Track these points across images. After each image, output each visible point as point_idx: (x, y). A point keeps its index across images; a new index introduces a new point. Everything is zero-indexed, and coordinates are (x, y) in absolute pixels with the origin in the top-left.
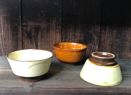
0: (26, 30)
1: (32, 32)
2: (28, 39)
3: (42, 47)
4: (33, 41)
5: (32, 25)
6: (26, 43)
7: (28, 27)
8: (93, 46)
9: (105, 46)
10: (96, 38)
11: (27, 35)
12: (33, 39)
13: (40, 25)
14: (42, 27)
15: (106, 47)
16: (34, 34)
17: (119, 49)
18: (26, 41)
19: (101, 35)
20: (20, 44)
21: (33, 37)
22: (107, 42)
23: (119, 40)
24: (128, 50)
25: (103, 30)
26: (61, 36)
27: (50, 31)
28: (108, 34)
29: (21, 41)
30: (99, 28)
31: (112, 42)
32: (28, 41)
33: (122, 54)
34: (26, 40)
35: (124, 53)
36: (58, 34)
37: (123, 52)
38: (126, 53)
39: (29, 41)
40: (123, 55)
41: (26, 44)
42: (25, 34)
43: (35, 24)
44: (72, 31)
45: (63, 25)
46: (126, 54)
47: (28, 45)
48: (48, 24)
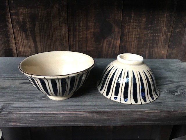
0: (17, 20)
1: (27, 23)
2: (22, 33)
3: (42, 43)
4: (29, 35)
5: (26, 13)
6: (19, 39)
7: (19, 16)
8: (113, 40)
9: (129, 41)
10: (117, 29)
11: (19, 27)
12: (28, 33)
13: (36, 12)
14: (39, 14)
15: (131, 41)
16: (29, 26)
17: (150, 43)
18: (20, 36)
19: (124, 25)
20: (12, 41)
21: (29, 30)
22: (132, 35)
23: (149, 31)
24: (161, 45)
25: (127, 18)
26: (67, 28)
27: (52, 20)
28: (133, 23)
29: (13, 36)
30: (120, 15)
31: (139, 35)
32: (22, 36)
33: (153, 50)
34: (19, 34)
35: (156, 50)
36: (63, 25)
37: (154, 48)
38: (158, 49)
39: (24, 36)
40: (154, 52)
41: (21, 41)
42: (17, 26)
43: (28, 11)
44: (82, 20)
45: (69, 11)
46: (158, 51)
47: (22, 41)
48: (48, 11)
